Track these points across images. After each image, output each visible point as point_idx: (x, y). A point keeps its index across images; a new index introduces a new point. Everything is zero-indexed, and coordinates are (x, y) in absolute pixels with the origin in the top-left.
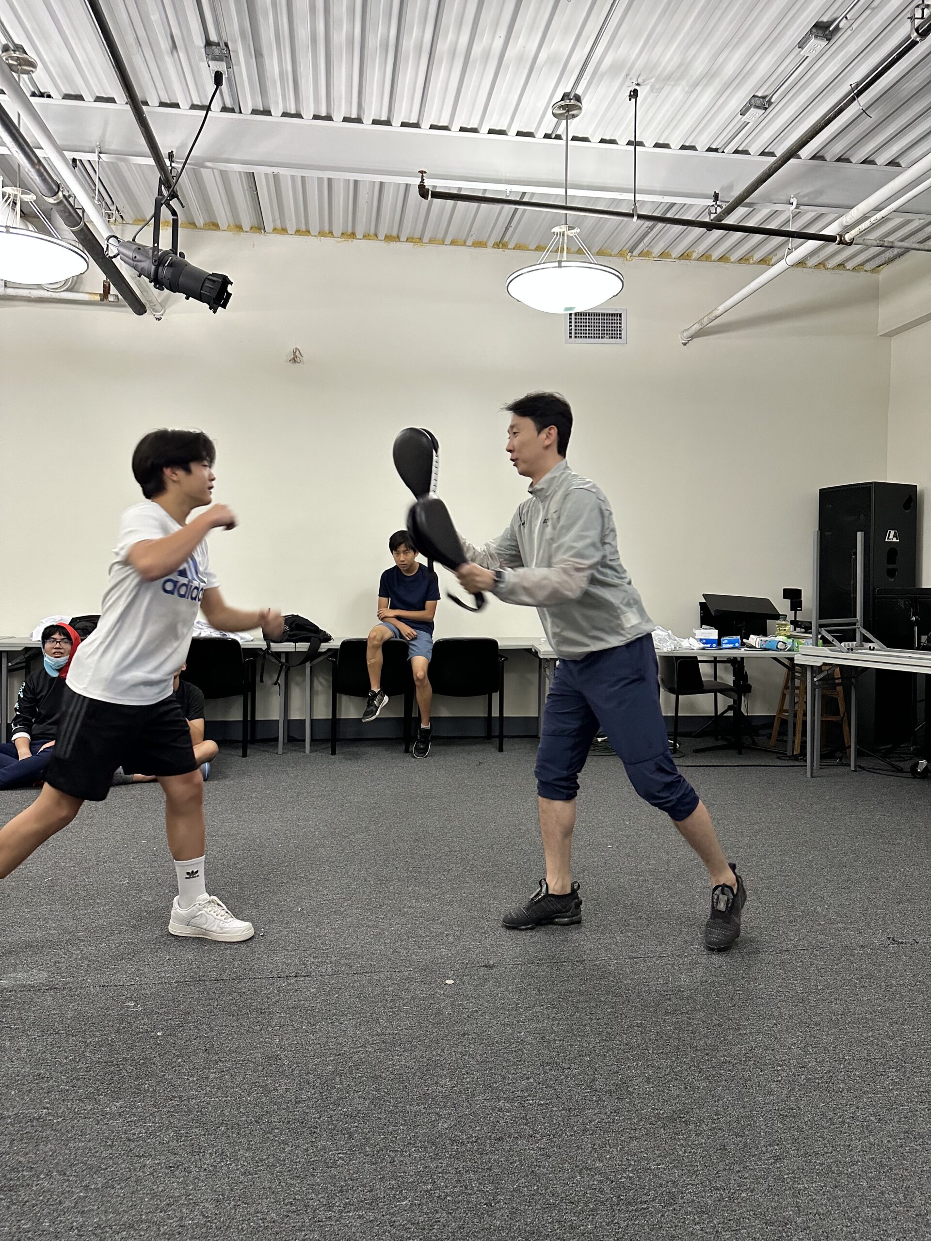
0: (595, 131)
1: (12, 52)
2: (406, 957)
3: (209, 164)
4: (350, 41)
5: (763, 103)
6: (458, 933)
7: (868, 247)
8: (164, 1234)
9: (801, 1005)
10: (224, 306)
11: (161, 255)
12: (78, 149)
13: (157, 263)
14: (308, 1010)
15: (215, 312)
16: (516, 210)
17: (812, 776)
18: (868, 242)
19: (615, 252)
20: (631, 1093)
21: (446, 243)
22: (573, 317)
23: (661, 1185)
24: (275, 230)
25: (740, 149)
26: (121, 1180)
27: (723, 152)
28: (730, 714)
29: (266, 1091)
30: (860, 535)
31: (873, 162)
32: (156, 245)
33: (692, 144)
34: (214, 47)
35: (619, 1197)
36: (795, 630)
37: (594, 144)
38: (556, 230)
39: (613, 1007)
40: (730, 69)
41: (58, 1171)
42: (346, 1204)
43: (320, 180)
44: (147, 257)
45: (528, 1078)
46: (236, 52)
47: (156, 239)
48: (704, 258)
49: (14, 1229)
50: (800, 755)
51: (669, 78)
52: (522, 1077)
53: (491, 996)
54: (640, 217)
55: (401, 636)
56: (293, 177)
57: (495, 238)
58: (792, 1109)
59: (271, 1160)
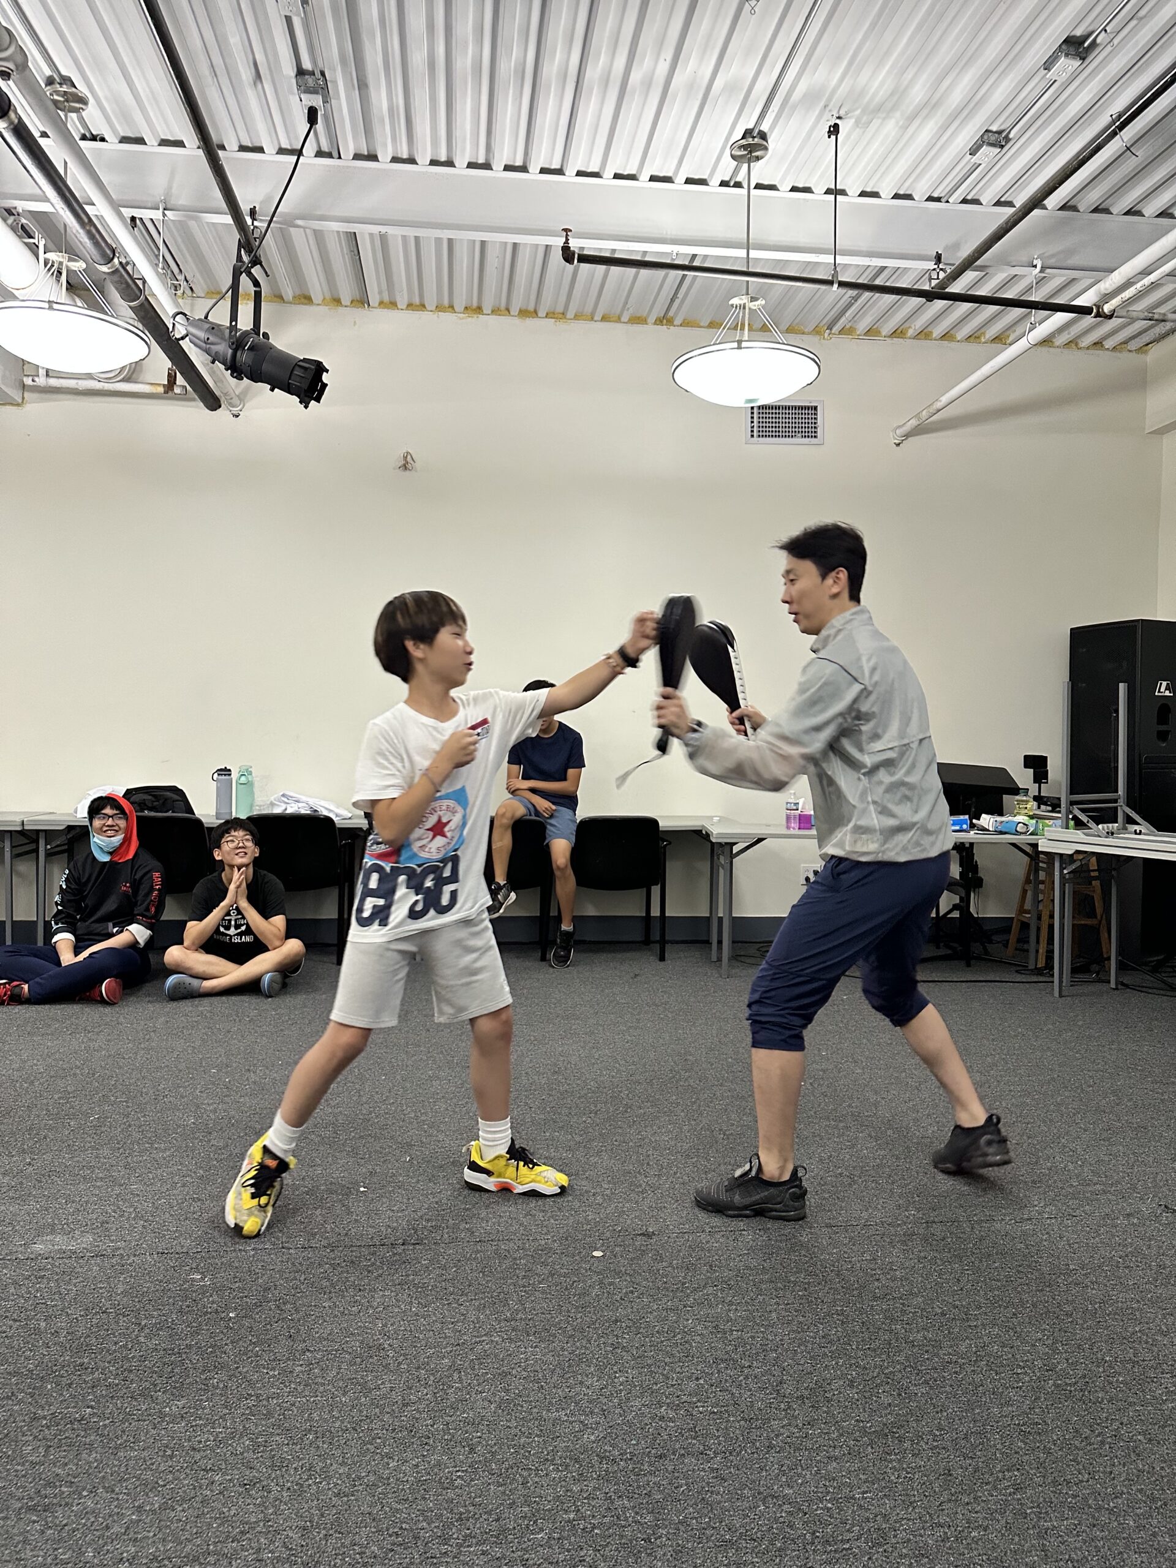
0: (784, 177)
1: (58, 86)
2: (542, 1221)
3: (299, 222)
4: (477, 67)
5: (998, 139)
6: (608, 1192)
7: (1133, 320)
9: (1048, 1289)
10: (318, 400)
11: (240, 336)
12: (137, 204)
13: (234, 346)
14: (419, 1287)
15: (306, 407)
16: (684, 276)
17: (1061, 996)
18: (1134, 314)
19: (811, 327)
20: (829, 1400)
21: (595, 318)
22: (755, 410)
23: (868, 1520)
24: (381, 304)
25: (969, 197)
27: (948, 202)
28: (956, 914)
29: (366, 1390)
30: (1122, 687)
31: (1139, 213)
32: (234, 323)
33: (908, 192)
34: (307, 77)
35: (813, 1533)
36: (1039, 808)
37: (784, 193)
38: (735, 301)
39: (805, 1289)
40: (956, 97)
41: (104, 1487)
42: (466, 1536)
43: (438, 241)
44: (223, 338)
45: (697, 1379)
46: (335, 82)
47: (234, 316)
48: (922, 336)
49: (49, 1560)
50: (1045, 968)
51: (879, 109)
52: (690, 1378)
53: (650, 1273)
54: (842, 284)
55: (537, 813)
56: (404, 237)
57: (658, 311)
58: (1037, 1424)
59: (372, 1478)
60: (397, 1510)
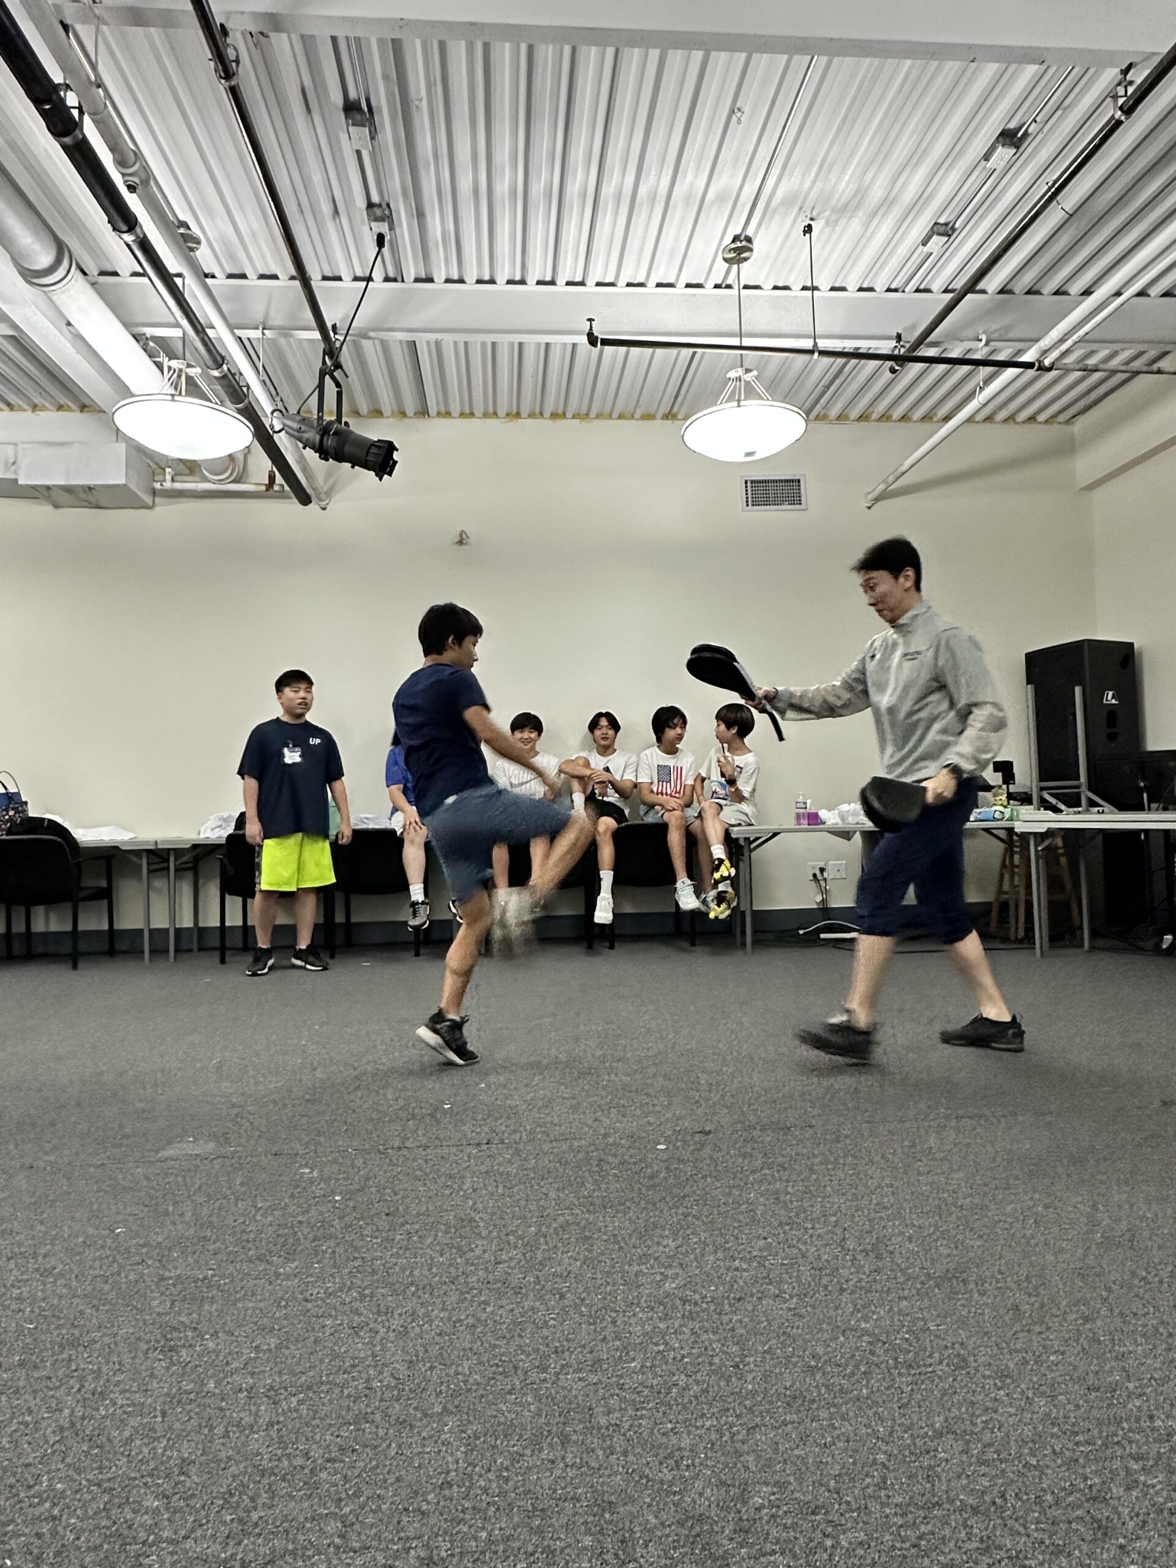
0: (767, 276)
1: (179, 228)
2: (609, 1125)
3: (372, 334)
4: (513, 192)
7: (1069, 371)
8: (349, 1396)
10: (390, 474)
11: (326, 424)
12: (242, 326)
13: (321, 433)
14: (503, 1174)
15: (381, 479)
16: (695, 352)
17: (1043, 957)
18: (1070, 366)
20: (891, 1253)
21: (613, 417)
22: (749, 484)
23: (946, 1347)
24: (439, 414)
25: (922, 287)
26: (297, 1340)
27: (903, 292)
30: (1078, 690)
31: (1065, 293)
32: (321, 415)
33: (871, 285)
34: (376, 208)
35: (896, 1359)
36: (1009, 802)
37: (767, 292)
38: (732, 374)
39: (854, 1169)
40: (910, 193)
41: (225, 1332)
42: (563, 1366)
43: (484, 347)
44: (312, 427)
45: (765, 1238)
46: (398, 212)
47: (321, 410)
48: (885, 418)
49: (174, 1390)
50: (1028, 938)
51: (845, 207)
52: (758, 1237)
56: (455, 343)
57: (664, 409)
58: (1093, 1268)
59: (470, 1321)
60: (496, 1346)
